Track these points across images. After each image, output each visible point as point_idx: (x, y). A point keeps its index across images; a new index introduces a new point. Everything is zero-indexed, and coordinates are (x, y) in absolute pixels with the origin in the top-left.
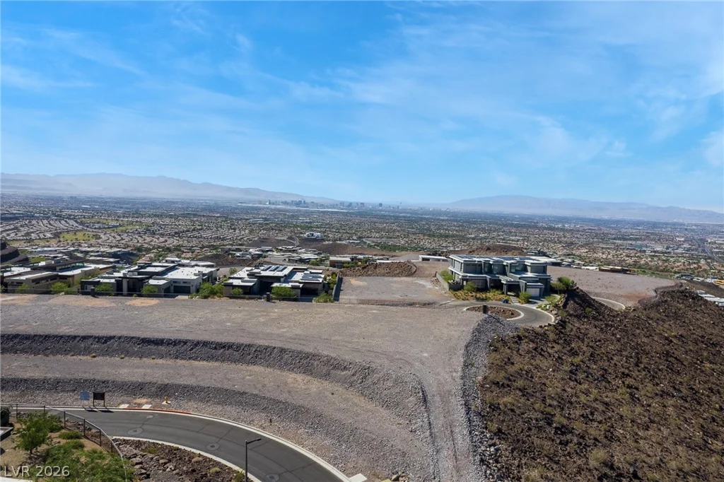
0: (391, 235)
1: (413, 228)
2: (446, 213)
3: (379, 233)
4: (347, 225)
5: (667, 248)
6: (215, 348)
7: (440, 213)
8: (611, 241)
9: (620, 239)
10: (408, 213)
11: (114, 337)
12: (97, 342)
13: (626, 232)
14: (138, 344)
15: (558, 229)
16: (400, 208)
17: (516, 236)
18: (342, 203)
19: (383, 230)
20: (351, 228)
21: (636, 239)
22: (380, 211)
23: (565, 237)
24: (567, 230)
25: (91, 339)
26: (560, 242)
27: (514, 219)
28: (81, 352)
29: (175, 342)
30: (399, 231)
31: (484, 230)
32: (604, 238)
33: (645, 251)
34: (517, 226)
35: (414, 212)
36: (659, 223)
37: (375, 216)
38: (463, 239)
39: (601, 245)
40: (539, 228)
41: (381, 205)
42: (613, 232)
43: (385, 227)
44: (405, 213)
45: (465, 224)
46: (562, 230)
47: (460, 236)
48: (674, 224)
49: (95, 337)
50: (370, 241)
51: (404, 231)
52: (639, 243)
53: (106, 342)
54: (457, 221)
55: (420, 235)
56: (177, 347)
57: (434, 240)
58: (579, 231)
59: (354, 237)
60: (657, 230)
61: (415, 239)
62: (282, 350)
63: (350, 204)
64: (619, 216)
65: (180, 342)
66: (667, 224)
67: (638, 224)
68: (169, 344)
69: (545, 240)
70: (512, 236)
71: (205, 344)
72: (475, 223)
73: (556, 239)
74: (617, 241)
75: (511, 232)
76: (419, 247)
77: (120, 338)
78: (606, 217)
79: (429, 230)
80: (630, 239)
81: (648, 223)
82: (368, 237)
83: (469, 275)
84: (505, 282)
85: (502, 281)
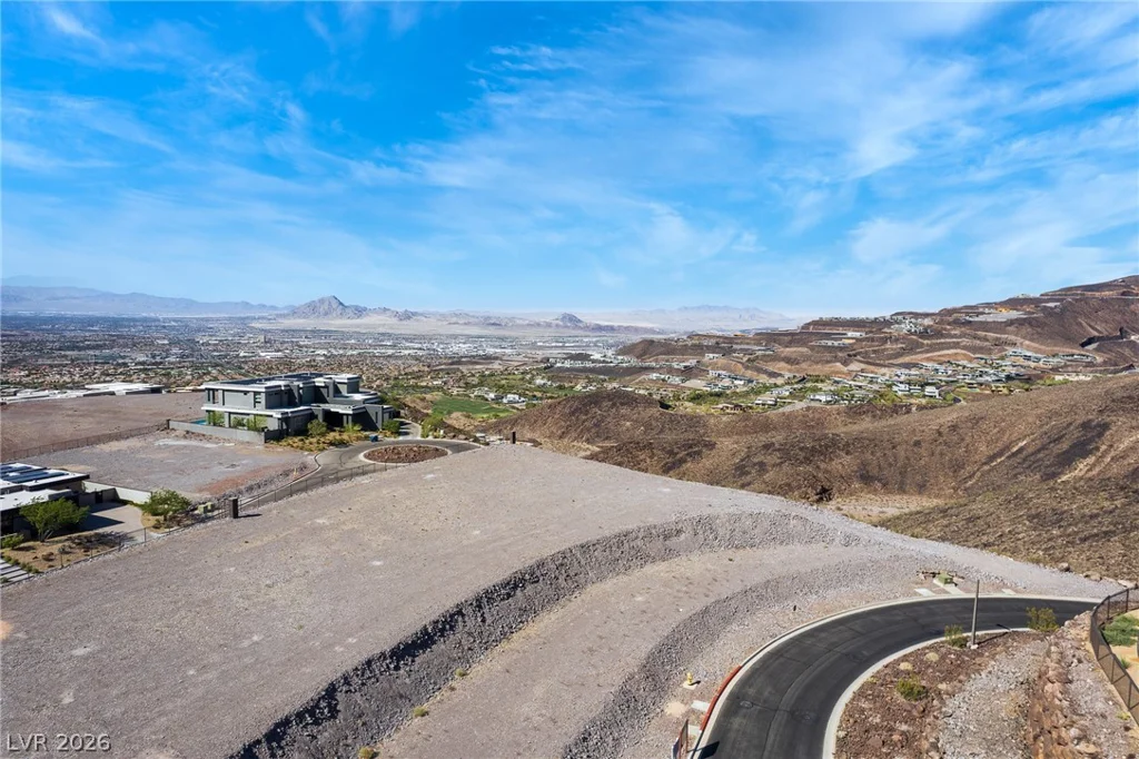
5: (154, 357)
8: (58, 353)
9: (70, 349)
11: (333, 687)
12: (315, 722)
13: (76, 337)
21: (98, 347)
29: (445, 621)
32: (40, 348)
36: (122, 319)
42: (51, 338)
52: (107, 352)
53: (333, 710)
56: (461, 627)
60: (124, 331)
65: (451, 616)
68: (443, 632)
74: (69, 353)
77: (346, 680)
83: (285, 410)
84: (351, 412)
85: (341, 411)
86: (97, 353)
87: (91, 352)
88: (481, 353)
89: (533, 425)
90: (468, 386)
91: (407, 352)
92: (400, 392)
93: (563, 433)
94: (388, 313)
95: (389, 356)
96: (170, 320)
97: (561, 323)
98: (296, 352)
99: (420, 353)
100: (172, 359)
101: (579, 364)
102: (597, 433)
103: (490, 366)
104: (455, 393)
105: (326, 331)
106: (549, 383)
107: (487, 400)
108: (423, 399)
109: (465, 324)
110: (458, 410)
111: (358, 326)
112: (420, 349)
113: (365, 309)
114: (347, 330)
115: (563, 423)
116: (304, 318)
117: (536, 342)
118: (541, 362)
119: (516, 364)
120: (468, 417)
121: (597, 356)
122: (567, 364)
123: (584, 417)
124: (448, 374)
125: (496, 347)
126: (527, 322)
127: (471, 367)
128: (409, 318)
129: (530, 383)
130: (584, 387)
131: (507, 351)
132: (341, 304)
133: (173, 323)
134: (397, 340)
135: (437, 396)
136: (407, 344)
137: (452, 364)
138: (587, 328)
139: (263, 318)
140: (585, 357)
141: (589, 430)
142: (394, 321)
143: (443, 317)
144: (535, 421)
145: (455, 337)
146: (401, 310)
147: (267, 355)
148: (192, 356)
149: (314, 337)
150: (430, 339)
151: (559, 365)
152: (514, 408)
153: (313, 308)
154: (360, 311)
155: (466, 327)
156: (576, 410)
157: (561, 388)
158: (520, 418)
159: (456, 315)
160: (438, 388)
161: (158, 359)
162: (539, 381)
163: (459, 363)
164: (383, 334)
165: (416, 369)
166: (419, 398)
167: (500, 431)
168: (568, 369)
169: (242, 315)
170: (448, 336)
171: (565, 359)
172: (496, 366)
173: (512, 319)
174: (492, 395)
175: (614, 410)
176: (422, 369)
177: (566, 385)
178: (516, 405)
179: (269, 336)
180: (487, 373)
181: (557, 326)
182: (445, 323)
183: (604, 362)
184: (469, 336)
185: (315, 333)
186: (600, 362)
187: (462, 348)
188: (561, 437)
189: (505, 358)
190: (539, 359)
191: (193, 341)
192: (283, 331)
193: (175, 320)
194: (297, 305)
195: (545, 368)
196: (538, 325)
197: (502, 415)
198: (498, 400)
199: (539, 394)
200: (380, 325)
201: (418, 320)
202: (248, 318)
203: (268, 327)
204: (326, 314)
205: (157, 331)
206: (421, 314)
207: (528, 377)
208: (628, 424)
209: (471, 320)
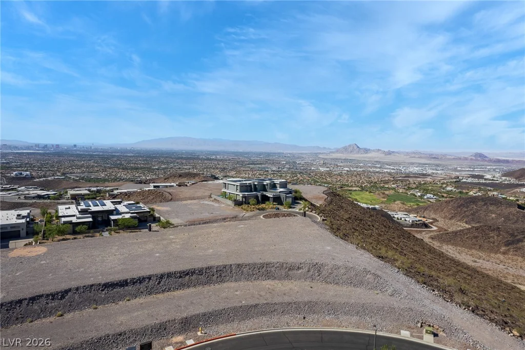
0: (91, 170)
1: (108, 164)
2: (130, 151)
3: (80, 169)
4: (47, 163)
5: (279, 169)
6: (180, 277)
7: (127, 151)
8: (247, 166)
9: (252, 164)
10: (100, 152)
11: (70, 290)
12: (52, 299)
13: (254, 160)
14: (102, 290)
15: (213, 159)
16: (93, 148)
17: (187, 165)
18: (37, 145)
19: (82, 166)
20: (53, 166)
21: (261, 164)
22: (75, 151)
23: (219, 164)
24: (219, 159)
25: (43, 298)
26: (217, 168)
27: (182, 154)
28: (39, 314)
29: (139, 279)
30: (97, 167)
31: (163, 163)
32: (242, 164)
33: (268, 171)
34: (186, 159)
35: (104, 151)
36: (271, 153)
37: (72, 155)
38: (150, 170)
39: (242, 169)
40: (201, 159)
41: (75, 146)
42: (247, 160)
43: (83, 164)
44: (98, 152)
45: (148, 159)
46: (216, 160)
47: (148, 168)
48: (279, 153)
49: (48, 295)
50: (74, 176)
51: (101, 166)
52: (263, 166)
53: (63, 297)
54: (141, 157)
55: (116, 169)
56: (145, 283)
57: (128, 172)
58: (226, 160)
59: (59, 174)
60: (271, 158)
61: (112, 172)
62: (239, 266)
63: (46, 146)
64: (248, 149)
65: (144, 278)
66: (275, 153)
67: (260, 154)
68: (134, 283)
69: (207, 168)
70: (184, 165)
71: (169, 275)
72: (155, 157)
73: (214, 166)
74: (251, 166)
75: (183, 163)
76: (118, 178)
77: (77, 289)
78: (241, 151)
79: (121, 164)
80: (258, 164)
81: (265, 153)
82: (71, 173)
83: (246, 193)
84: (272, 196)
85: (269, 196)
86: (260, 166)
87: (258, 166)
88: (425, 172)
89: (435, 211)
90: (409, 188)
91: (386, 170)
92: (374, 189)
93: (452, 217)
94: (380, 152)
95: (377, 172)
96: (288, 154)
97: (474, 158)
98: (335, 169)
99: (392, 171)
100: (285, 170)
101: (476, 181)
102: (472, 218)
103: (425, 179)
104: (401, 191)
105: (351, 160)
106: (454, 190)
107: (416, 196)
108: (384, 193)
109: (419, 157)
110: (399, 200)
111: (365, 157)
112: (393, 169)
113: (369, 150)
114: (360, 159)
115: (453, 212)
116: (342, 153)
117: (457, 168)
118: (455, 178)
119: (440, 179)
120: (403, 204)
121: (488, 176)
122: (470, 180)
123: (466, 209)
124: (402, 182)
125: (433, 170)
126: (453, 157)
127: (415, 179)
128: (390, 154)
129: (444, 189)
130: (474, 193)
131: (439, 172)
132: (358, 147)
133: (289, 155)
134: (383, 164)
135: (392, 192)
136: (387, 167)
137: (405, 177)
138: (490, 161)
139: (325, 153)
140: (481, 177)
141: (468, 216)
142: (383, 155)
143: (407, 154)
144: (437, 209)
145: (413, 164)
146: (386, 150)
147: (322, 169)
148: (293, 168)
149: (345, 162)
150: (399, 164)
151: (464, 180)
152: (429, 201)
153: (345, 149)
154: (367, 151)
155: (419, 159)
156: (461, 205)
157: (460, 192)
158: (429, 206)
159: (414, 153)
160: (394, 189)
161: (280, 169)
162: (449, 188)
163: (409, 177)
164: (377, 162)
165: (387, 179)
166: (382, 193)
167: (418, 213)
168: (468, 183)
169: (316, 152)
170: (409, 163)
171: (469, 177)
172: (429, 179)
173: (445, 155)
174: (419, 194)
175: (485, 207)
176: (390, 179)
177: (464, 191)
178: (431, 200)
179: (326, 161)
180: (422, 182)
181: (471, 159)
182: (408, 157)
183: (493, 180)
184: (420, 164)
185: (346, 160)
186: (490, 180)
187: (415, 169)
188: (450, 219)
189: (434, 175)
190: (453, 176)
191: (295, 162)
192: (332, 159)
193: (289, 154)
194: (339, 147)
195: (456, 182)
196: (460, 159)
197: (421, 204)
198: (421, 197)
199: (445, 195)
200: (375, 157)
201: (394, 155)
202: (318, 153)
203: (326, 157)
204: (351, 152)
205: (283, 158)
206: (397, 153)
207: (444, 186)
208: (493, 215)
209: (423, 156)
